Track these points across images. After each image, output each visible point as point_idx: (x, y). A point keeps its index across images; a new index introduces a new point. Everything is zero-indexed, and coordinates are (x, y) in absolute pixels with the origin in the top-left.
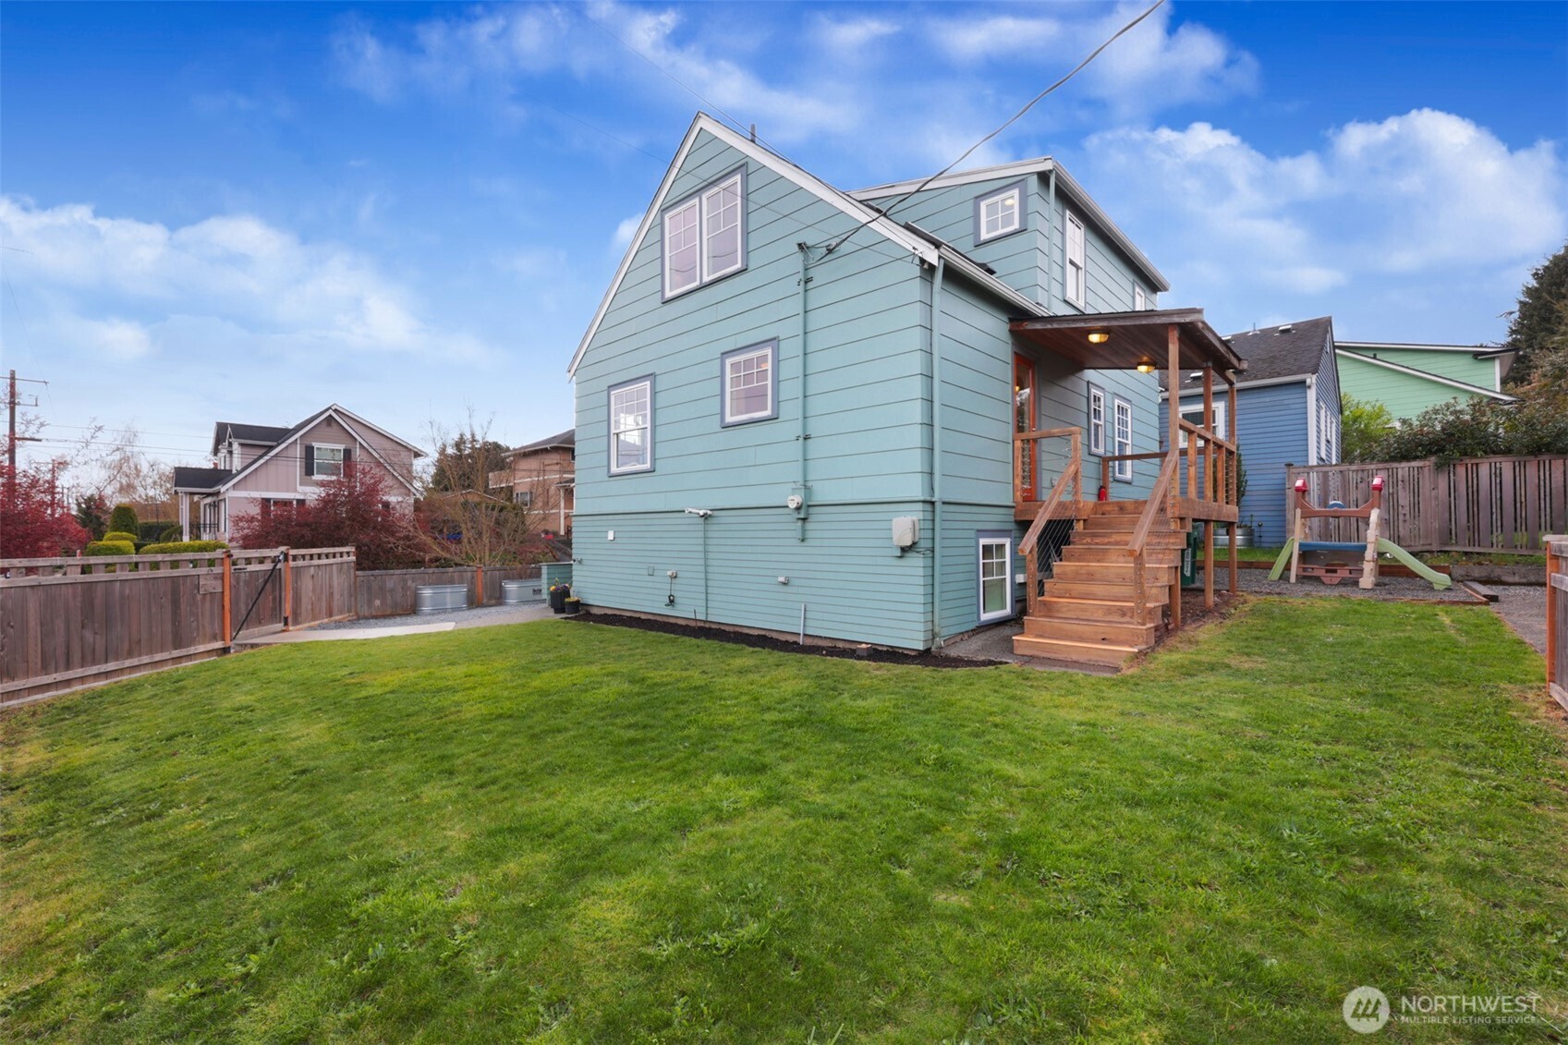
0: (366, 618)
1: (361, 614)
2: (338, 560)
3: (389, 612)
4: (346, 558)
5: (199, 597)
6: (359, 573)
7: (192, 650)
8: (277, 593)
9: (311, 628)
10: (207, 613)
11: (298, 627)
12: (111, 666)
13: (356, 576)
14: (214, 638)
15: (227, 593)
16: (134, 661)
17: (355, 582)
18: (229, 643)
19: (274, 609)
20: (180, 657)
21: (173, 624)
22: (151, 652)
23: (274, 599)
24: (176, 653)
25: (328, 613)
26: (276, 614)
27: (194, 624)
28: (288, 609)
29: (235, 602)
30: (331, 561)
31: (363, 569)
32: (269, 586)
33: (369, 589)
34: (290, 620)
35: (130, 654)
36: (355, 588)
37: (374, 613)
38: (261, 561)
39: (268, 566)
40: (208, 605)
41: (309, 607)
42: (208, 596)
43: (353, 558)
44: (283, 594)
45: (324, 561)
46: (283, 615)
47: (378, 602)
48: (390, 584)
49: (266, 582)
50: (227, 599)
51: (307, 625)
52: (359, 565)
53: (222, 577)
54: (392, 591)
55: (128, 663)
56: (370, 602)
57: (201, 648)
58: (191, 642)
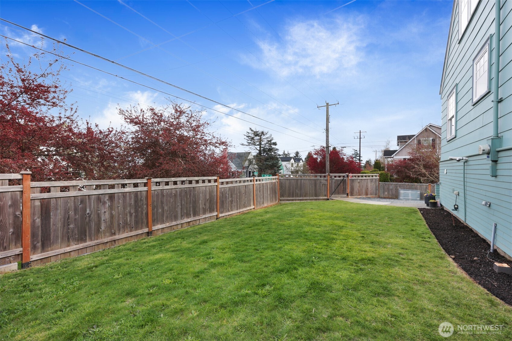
0: (382, 198)
1: (381, 196)
2: (371, 178)
3: (390, 197)
4: (374, 177)
5: (321, 185)
6: (380, 183)
7: (319, 198)
8: (345, 186)
9: (357, 198)
10: (323, 189)
11: (352, 197)
12: (301, 198)
13: (379, 184)
14: (325, 196)
15: (328, 184)
16: (306, 198)
17: (379, 186)
18: (329, 198)
19: (343, 190)
20: (317, 199)
21: (315, 191)
22: (310, 197)
23: (344, 188)
24: (315, 198)
25: (367, 194)
26: (344, 192)
27: (320, 192)
28: (348, 191)
29: (331, 187)
30: (368, 178)
31: (382, 181)
32: (342, 184)
33: (384, 188)
34: (349, 194)
35: (305, 196)
36: (379, 188)
37: (385, 197)
38: (340, 177)
39: (342, 178)
40: (323, 187)
41: (358, 191)
42: (324, 185)
43: (378, 178)
44: (347, 187)
45: (365, 178)
46: (346, 193)
47: (386, 193)
48: (391, 187)
49: (341, 183)
50: (328, 186)
51: (356, 197)
52: (380, 180)
53: (327, 180)
54: (392, 190)
55: (304, 198)
56: (384, 192)
57: (321, 198)
58: (319, 196)
